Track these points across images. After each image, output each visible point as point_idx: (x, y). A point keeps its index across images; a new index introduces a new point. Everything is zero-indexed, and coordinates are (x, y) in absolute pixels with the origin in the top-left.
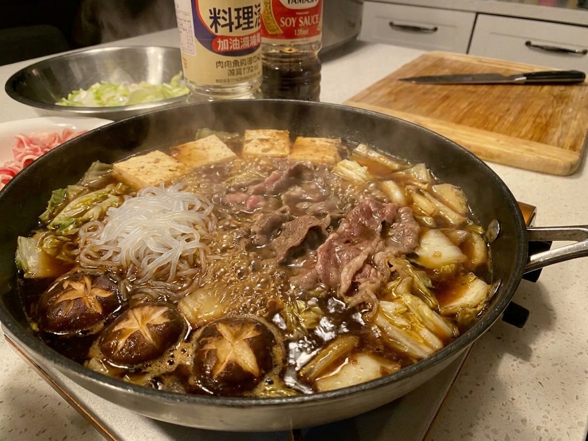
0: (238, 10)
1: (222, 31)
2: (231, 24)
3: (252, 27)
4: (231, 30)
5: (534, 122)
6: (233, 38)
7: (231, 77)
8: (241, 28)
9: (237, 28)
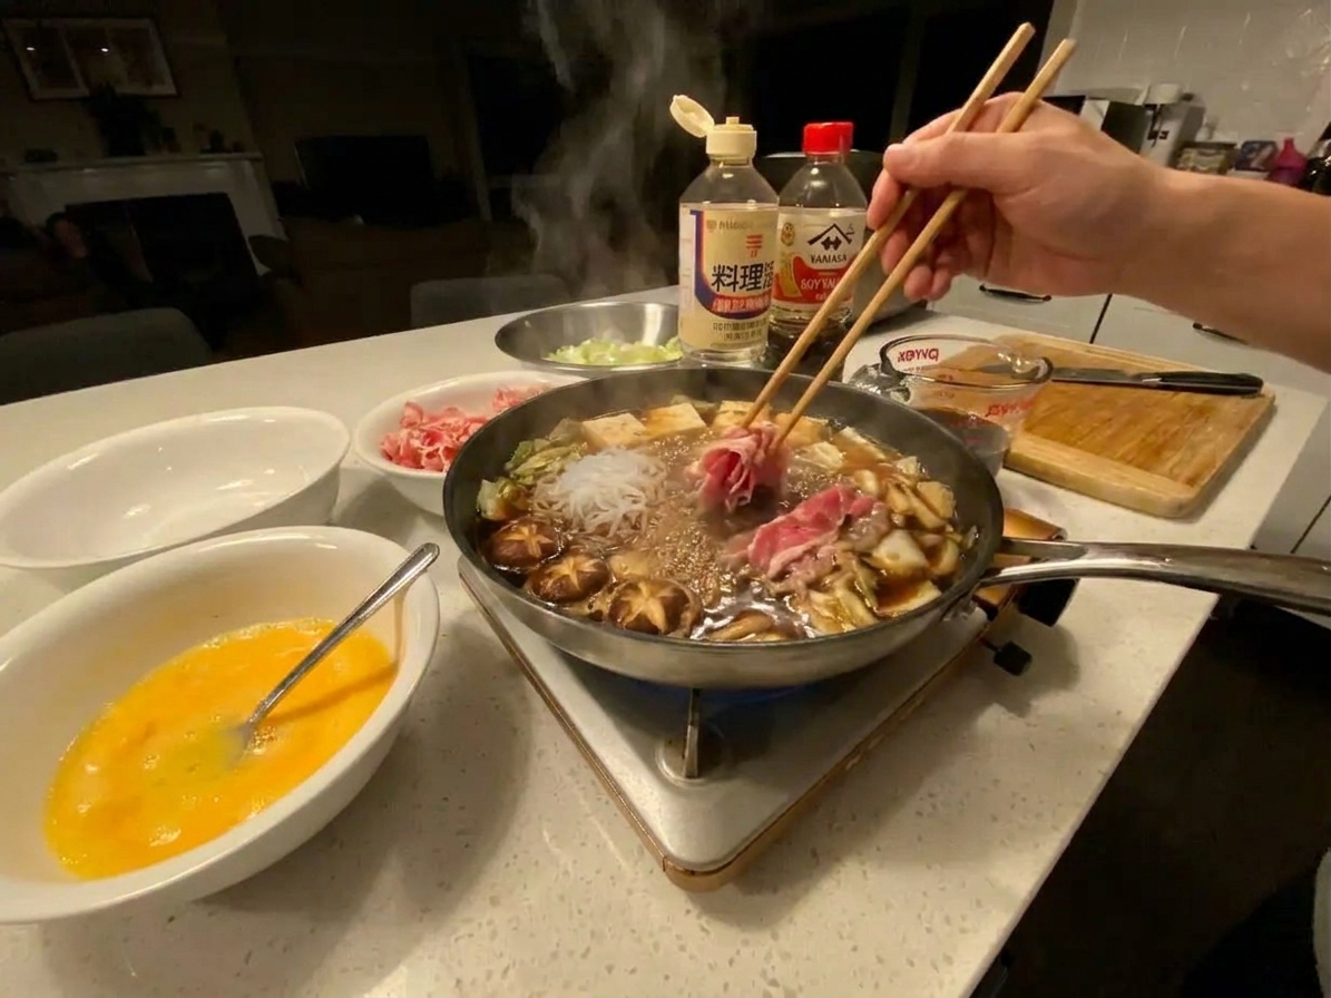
0: (745, 268)
1: (724, 291)
2: (735, 283)
3: (760, 288)
4: (734, 290)
5: (1143, 440)
6: (738, 298)
7: (729, 342)
8: (745, 289)
9: (741, 288)
